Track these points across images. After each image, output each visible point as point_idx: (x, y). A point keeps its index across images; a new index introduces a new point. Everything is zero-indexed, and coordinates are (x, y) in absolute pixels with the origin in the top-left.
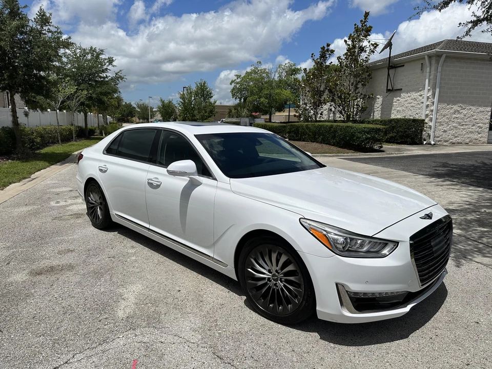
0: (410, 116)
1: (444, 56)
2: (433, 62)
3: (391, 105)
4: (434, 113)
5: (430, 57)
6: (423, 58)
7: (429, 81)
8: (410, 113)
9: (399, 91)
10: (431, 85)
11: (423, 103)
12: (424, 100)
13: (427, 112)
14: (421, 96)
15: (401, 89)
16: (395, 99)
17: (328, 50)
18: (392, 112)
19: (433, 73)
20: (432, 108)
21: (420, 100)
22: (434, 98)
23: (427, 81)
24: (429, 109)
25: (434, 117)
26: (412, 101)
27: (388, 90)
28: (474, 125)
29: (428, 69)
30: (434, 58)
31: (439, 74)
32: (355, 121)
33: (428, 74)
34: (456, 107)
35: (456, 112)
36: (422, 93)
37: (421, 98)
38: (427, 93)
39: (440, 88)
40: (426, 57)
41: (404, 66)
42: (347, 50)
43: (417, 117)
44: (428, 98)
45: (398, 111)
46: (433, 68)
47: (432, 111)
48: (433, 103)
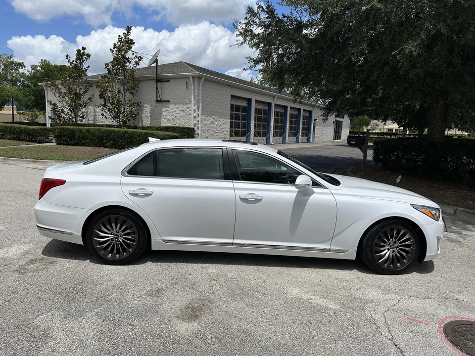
0: (180, 124)
1: (204, 78)
2: (196, 82)
3: (160, 114)
4: (200, 123)
5: (193, 77)
6: (187, 77)
7: (194, 97)
8: (179, 122)
9: (167, 103)
10: (196, 100)
11: (190, 114)
12: (192, 112)
13: (195, 122)
14: (188, 108)
15: (169, 101)
16: (164, 109)
17: (84, 53)
18: (162, 120)
19: (196, 90)
20: (198, 119)
21: (188, 112)
22: (199, 111)
23: (193, 96)
24: (196, 119)
25: (200, 126)
26: (180, 112)
27: (157, 101)
28: (222, 133)
29: (193, 87)
30: (196, 79)
31: (200, 92)
32: (129, 127)
33: (193, 91)
34: (211, 119)
35: (212, 122)
36: (188, 106)
37: (188, 110)
38: (193, 107)
39: (202, 103)
40: (191, 77)
41: (169, 81)
42: (114, 59)
43: (186, 126)
44: (195, 110)
45: (168, 120)
46: (196, 87)
47: (198, 121)
48: (199, 115)
